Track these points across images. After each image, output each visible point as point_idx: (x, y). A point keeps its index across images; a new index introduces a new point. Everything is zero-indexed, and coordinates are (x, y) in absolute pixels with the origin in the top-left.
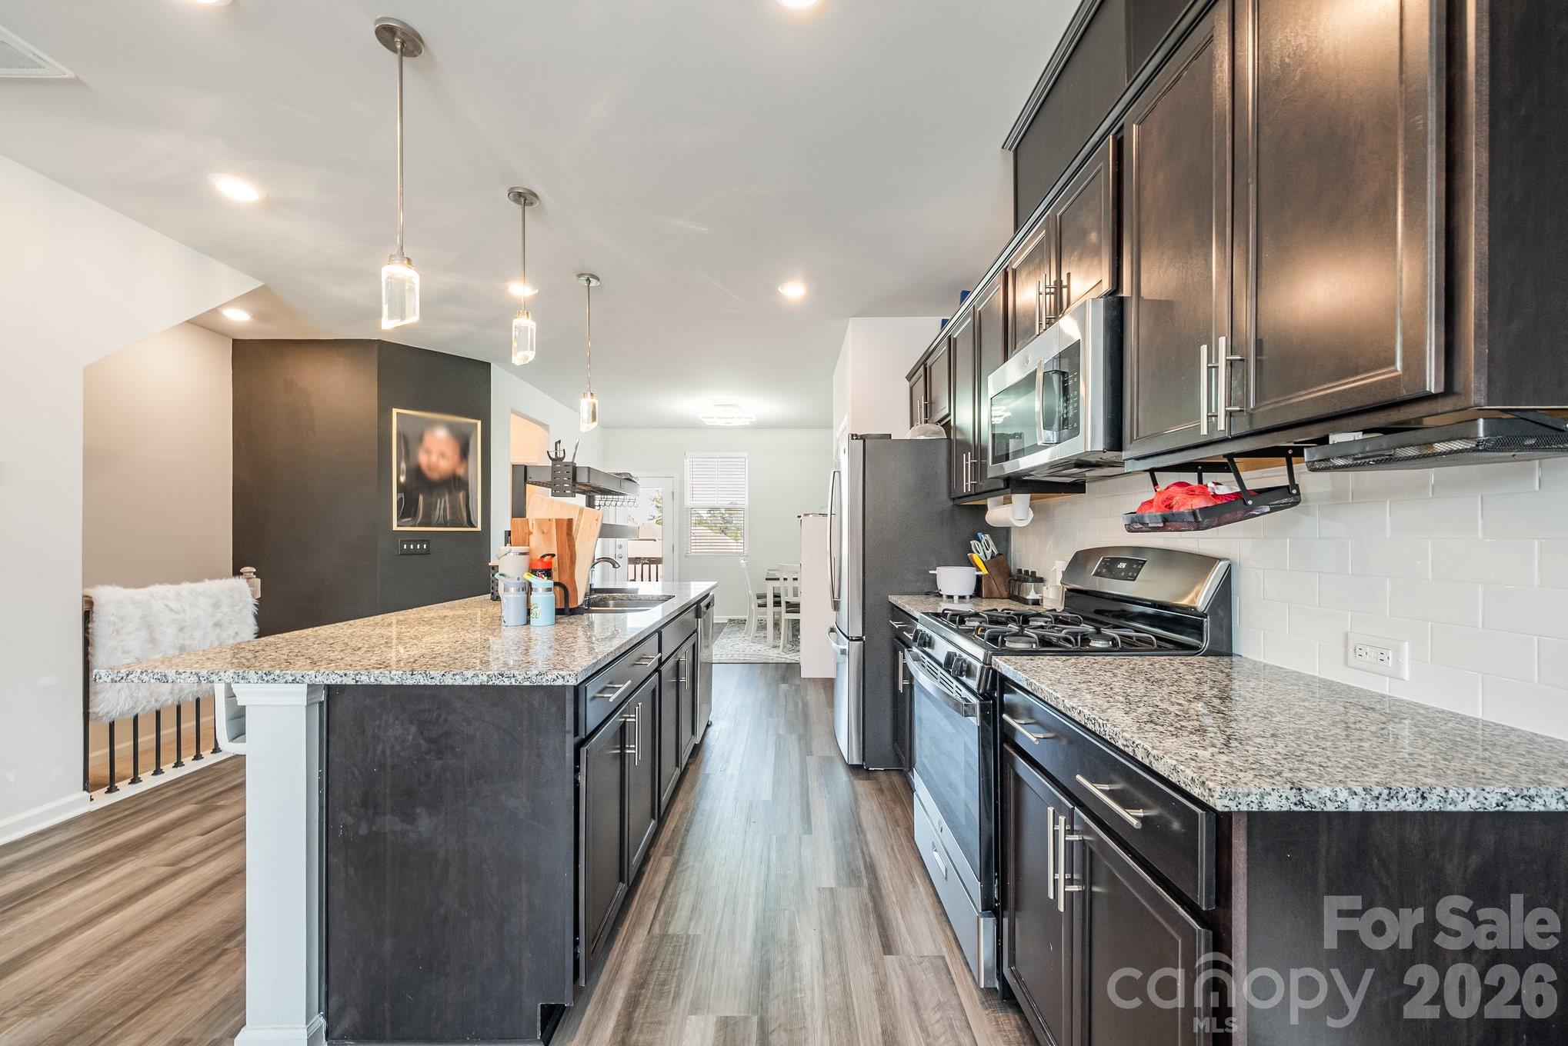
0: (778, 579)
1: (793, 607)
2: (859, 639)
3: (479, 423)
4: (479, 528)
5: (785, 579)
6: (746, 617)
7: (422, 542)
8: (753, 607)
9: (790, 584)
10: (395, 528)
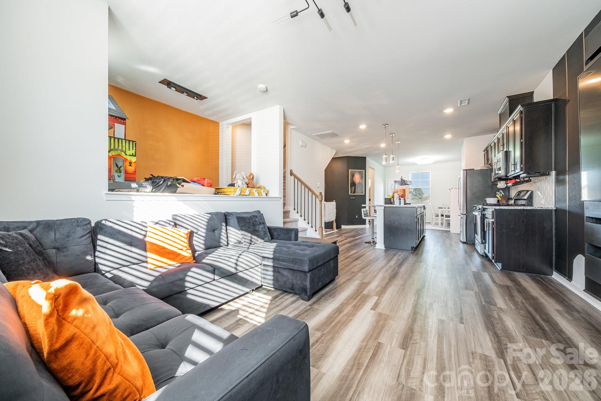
0: (443, 208)
1: (449, 216)
2: (465, 214)
3: (364, 171)
4: (364, 194)
5: (445, 208)
6: (431, 222)
7: (354, 197)
8: (434, 217)
9: (447, 209)
10: (350, 194)
